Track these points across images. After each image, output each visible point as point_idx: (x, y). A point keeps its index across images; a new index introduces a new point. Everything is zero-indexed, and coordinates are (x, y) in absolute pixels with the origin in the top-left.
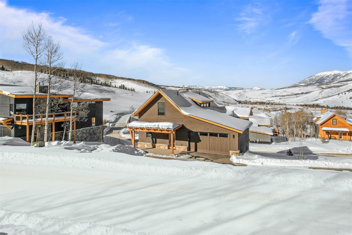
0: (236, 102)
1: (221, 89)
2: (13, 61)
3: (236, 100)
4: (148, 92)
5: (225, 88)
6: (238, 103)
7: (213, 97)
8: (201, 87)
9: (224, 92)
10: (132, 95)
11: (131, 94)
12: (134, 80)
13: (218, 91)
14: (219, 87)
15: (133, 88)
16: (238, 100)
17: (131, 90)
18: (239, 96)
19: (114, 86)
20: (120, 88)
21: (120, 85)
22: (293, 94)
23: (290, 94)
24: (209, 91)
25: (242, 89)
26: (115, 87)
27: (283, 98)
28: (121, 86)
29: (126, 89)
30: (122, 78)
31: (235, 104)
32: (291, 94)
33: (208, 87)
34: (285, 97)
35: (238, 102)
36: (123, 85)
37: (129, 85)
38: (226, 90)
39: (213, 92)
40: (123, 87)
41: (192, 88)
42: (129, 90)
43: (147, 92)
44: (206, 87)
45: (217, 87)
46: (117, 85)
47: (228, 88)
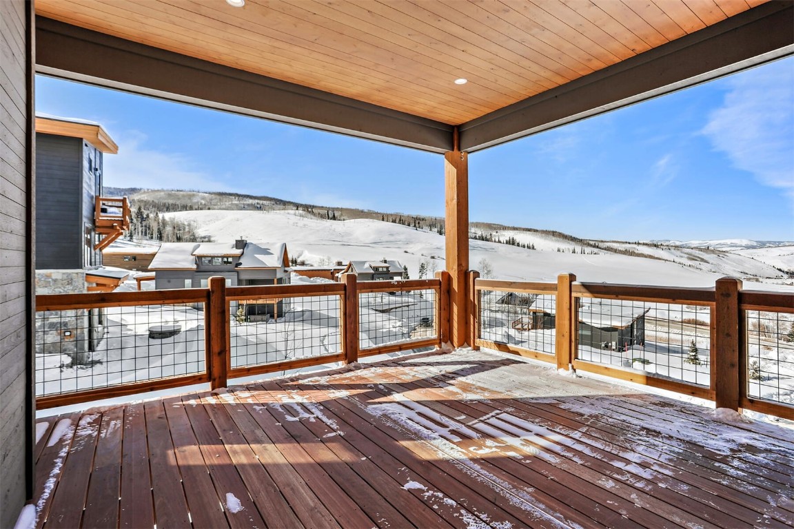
0: (781, 273)
1: (733, 246)
3: (780, 270)
4: (561, 251)
5: (745, 242)
6: (786, 276)
7: (711, 261)
8: (681, 243)
9: (745, 253)
10: (528, 256)
11: (526, 254)
12: (536, 231)
13: (724, 249)
14: (729, 242)
15: (531, 244)
16: (786, 270)
17: (529, 247)
18: (787, 261)
19: (497, 240)
20: (507, 243)
21: (508, 239)
24: (701, 250)
26: (499, 242)
29: (518, 245)
30: (515, 229)
31: (777, 278)
33: (698, 242)
35: (787, 273)
36: (513, 239)
37: (521, 238)
38: (754, 247)
39: (713, 252)
40: (511, 242)
42: (524, 246)
43: (559, 250)
44: (693, 242)
45: (722, 242)
46: (501, 240)
47: (755, 244)
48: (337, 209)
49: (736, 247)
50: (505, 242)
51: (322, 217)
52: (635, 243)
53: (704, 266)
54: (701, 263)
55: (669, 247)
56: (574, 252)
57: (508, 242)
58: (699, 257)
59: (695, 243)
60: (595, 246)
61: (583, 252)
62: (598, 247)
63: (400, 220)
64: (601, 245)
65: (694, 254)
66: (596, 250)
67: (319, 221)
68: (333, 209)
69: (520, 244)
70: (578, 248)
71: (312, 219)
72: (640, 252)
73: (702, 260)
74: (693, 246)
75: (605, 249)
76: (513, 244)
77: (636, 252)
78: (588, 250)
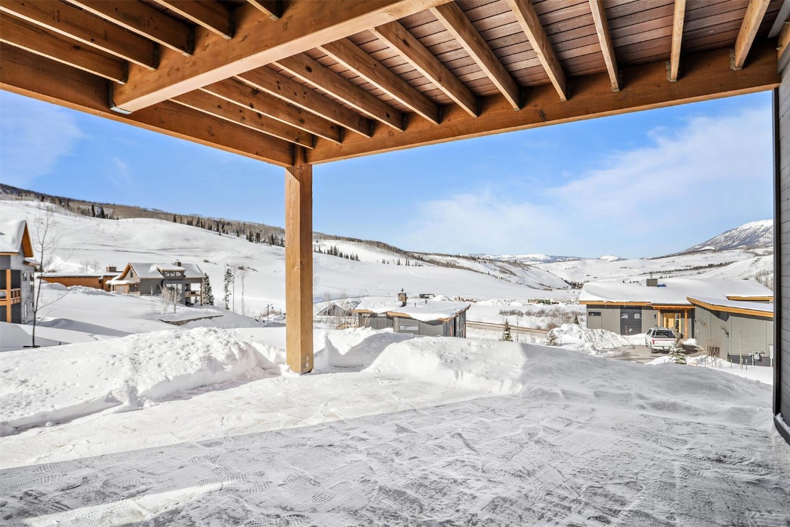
0: (566, 285)
1: (534, 261)
2: (139, 208)
3: (566, 281)
4: (386, 262)
5: (542, 257)
6: (570, 287)
7: (518, 274)
8: (494, 257)
9: (543, 266)
10: (352, 267)
11: (350, 266)
12: (361, 241)
13: (527, 263)
14: (531, 256)
15: (355, 255)
16: (570, 281)
17: (352, 258)
18: (572, 274)
19: (317, 250)
20: (328, 253)
21: (330, 249)
22: (689, 268)
23: (683, 268)
24: (510, 263)
25: (579, 259)
26: (320, 252)
27: (668, 275)
28: (331, 251)
29: (341, 255)
30: (337, 238)
31: (565, 288)
32: (686, 268)
33: (507, 256)
34: (671, 275)
35: (571, 284)
36: (335, 249)
37: (344, 248)
38: (548, 262)
39: (520, 265)
40: (333, 252)
41: (477, 257)
42: (347, 257)
43: (384, 262)
44: (504, 256)
45: (526, 256)
46: (322, 249)
47: (549, 259)
48: (108, 205)
49: (536, 261)
50: (326, 252)
51: (84, 213)
52: (456, 256)
53: (513, 278)
54: (511, 276)
55: (485, 261)
56: (399, 264)
57: (330, 253)
58: (509, 270)
59: (506, 257)
60: (419, 259)
61: (407, 264)
62: (422, 259)
63: (198, 222)
64: (425, 257)
65: (504, 267)
66: (420, 262)
67: (78, 218)
68: (101, 206)
69: (343, 254)
70: (403, 261)
71: (66, 215)
72: (460, 265)
73: (511, 273)
74: (504, 260)
75: (429, 262)
76: (336, 254)
77: (457, 265)
78: (412, 262)
